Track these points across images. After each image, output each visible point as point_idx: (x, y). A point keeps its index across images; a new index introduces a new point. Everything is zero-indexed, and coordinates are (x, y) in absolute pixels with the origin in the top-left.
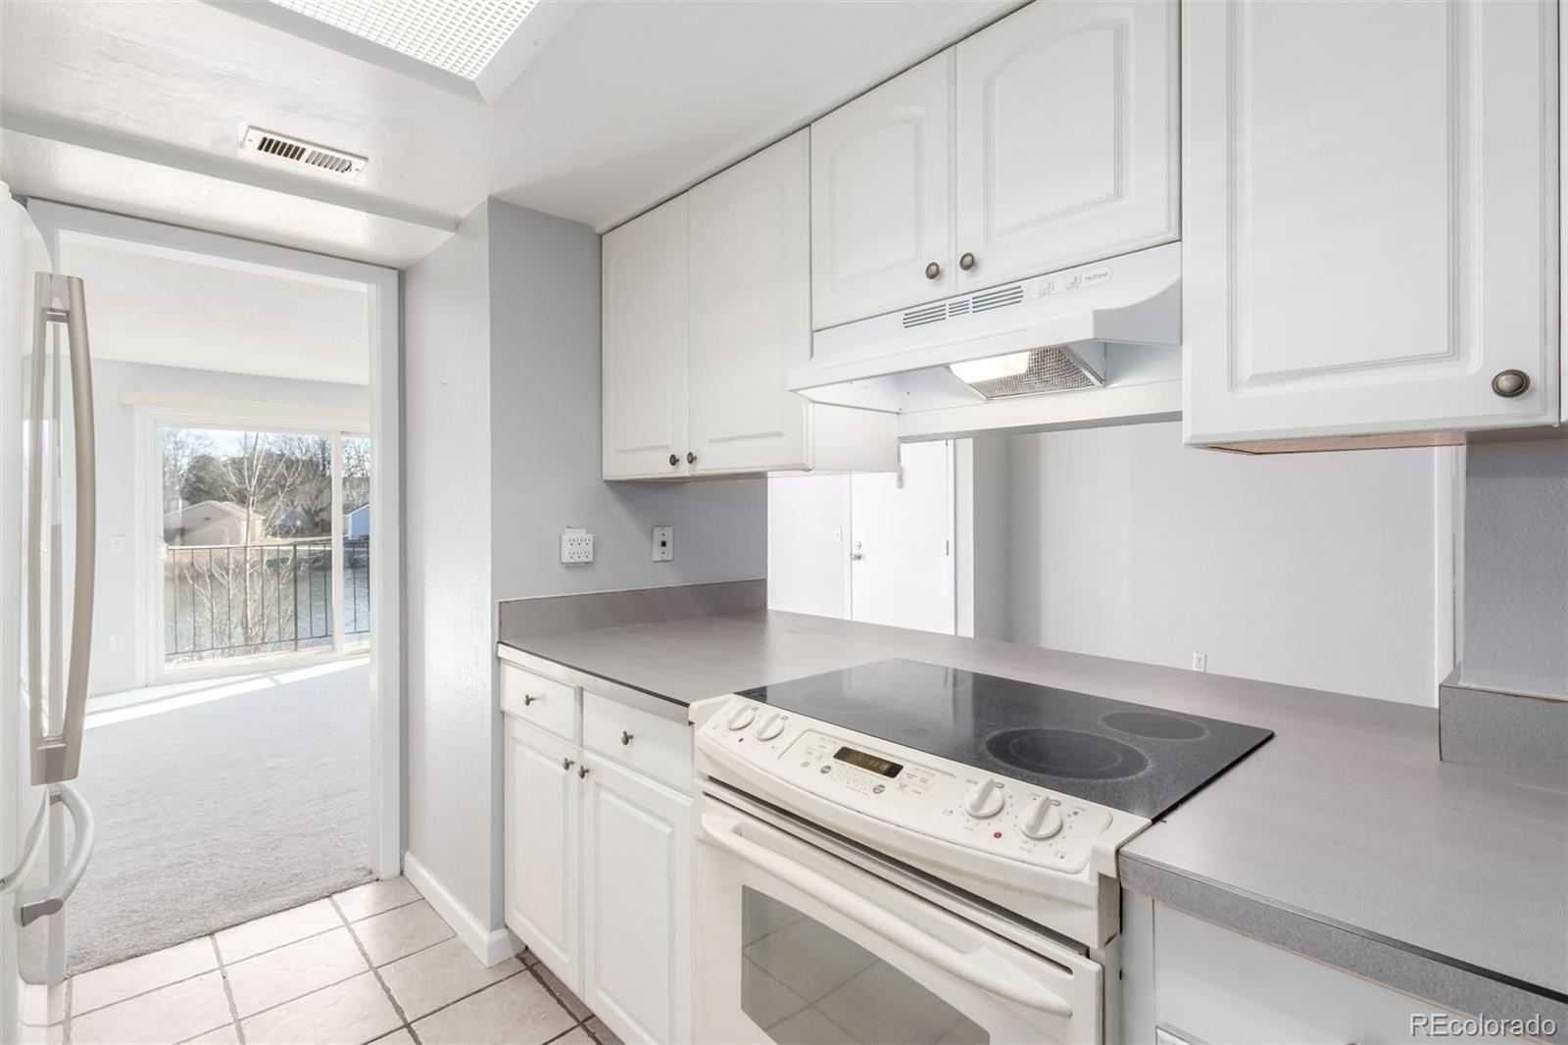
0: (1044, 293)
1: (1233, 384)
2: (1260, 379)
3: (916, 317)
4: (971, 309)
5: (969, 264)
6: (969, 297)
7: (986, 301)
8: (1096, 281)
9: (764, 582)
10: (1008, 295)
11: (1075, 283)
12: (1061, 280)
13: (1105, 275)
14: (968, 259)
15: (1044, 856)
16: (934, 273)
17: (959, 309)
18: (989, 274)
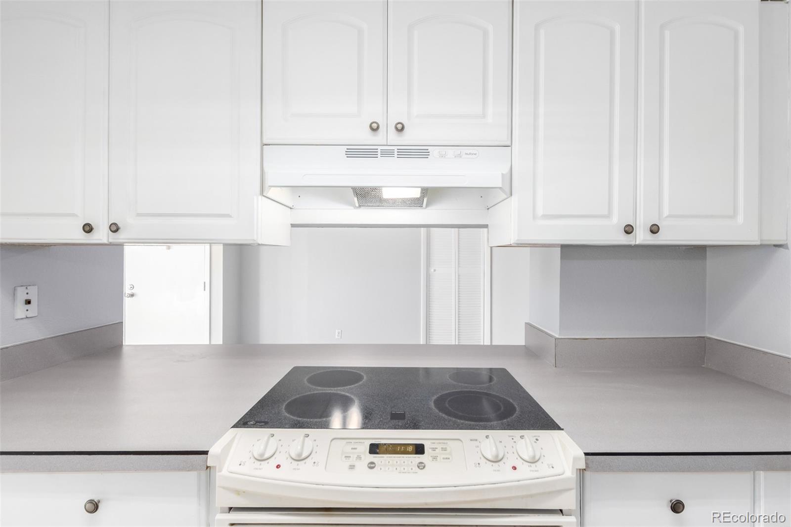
0: (442, 156)
1: (535, 217)
2: (545, 217)
3: (355, 152)
4: (396, 155)
5: (400, 129)
6: (395, 148)
7: (405, 153)
8: (470, 156)
9: (121, 324)
10: (422, 152)
11: (460, 156)
12: (451, 152)
13: (475, 154)
14: (399, 126)
15: (543, 470)
16: (374, 128)
17: (387, 153)
18: (410, 138)
